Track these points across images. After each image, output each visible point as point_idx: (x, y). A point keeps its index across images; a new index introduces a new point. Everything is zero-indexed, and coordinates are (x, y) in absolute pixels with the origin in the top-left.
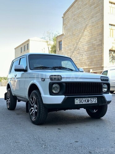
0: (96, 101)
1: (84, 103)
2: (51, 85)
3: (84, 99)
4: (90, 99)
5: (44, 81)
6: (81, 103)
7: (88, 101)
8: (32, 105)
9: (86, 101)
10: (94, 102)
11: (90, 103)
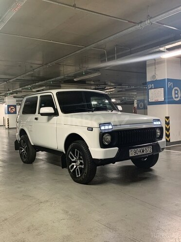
0: (151, 150)
1: (139, 154)
2: (102, 135)
3: (139, 149)
4: (145, 148)
5: (92, 130)
6: (136, 155)
7: (143, 151)
8: (73, 160)
9: (141, 151)
10: (149, 152)
11: (145, 153)
